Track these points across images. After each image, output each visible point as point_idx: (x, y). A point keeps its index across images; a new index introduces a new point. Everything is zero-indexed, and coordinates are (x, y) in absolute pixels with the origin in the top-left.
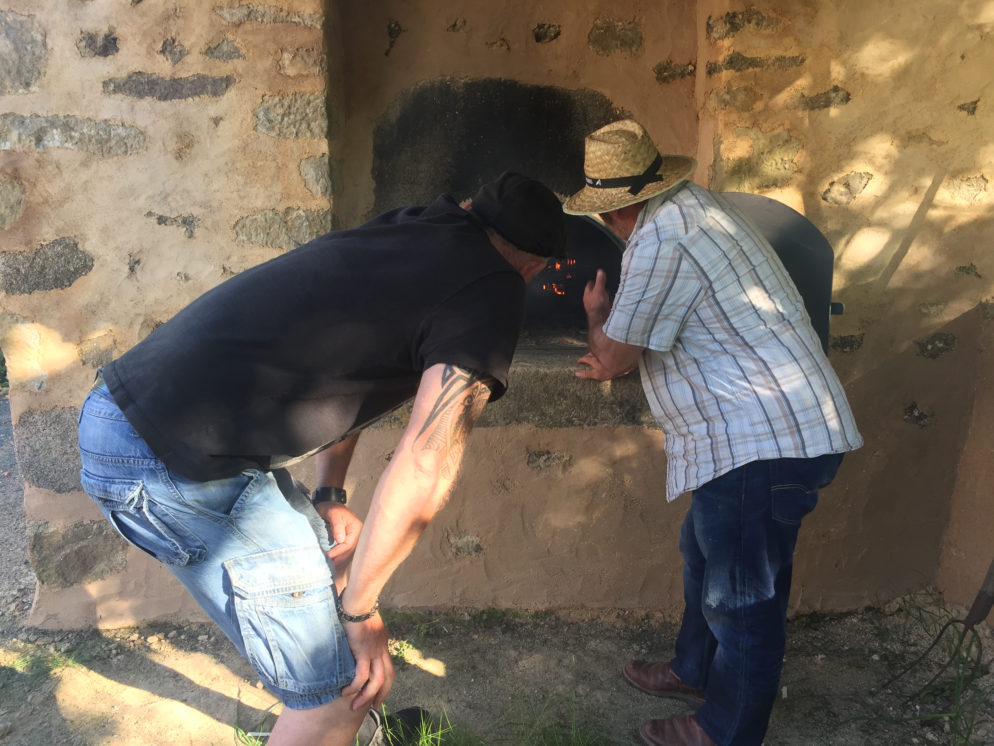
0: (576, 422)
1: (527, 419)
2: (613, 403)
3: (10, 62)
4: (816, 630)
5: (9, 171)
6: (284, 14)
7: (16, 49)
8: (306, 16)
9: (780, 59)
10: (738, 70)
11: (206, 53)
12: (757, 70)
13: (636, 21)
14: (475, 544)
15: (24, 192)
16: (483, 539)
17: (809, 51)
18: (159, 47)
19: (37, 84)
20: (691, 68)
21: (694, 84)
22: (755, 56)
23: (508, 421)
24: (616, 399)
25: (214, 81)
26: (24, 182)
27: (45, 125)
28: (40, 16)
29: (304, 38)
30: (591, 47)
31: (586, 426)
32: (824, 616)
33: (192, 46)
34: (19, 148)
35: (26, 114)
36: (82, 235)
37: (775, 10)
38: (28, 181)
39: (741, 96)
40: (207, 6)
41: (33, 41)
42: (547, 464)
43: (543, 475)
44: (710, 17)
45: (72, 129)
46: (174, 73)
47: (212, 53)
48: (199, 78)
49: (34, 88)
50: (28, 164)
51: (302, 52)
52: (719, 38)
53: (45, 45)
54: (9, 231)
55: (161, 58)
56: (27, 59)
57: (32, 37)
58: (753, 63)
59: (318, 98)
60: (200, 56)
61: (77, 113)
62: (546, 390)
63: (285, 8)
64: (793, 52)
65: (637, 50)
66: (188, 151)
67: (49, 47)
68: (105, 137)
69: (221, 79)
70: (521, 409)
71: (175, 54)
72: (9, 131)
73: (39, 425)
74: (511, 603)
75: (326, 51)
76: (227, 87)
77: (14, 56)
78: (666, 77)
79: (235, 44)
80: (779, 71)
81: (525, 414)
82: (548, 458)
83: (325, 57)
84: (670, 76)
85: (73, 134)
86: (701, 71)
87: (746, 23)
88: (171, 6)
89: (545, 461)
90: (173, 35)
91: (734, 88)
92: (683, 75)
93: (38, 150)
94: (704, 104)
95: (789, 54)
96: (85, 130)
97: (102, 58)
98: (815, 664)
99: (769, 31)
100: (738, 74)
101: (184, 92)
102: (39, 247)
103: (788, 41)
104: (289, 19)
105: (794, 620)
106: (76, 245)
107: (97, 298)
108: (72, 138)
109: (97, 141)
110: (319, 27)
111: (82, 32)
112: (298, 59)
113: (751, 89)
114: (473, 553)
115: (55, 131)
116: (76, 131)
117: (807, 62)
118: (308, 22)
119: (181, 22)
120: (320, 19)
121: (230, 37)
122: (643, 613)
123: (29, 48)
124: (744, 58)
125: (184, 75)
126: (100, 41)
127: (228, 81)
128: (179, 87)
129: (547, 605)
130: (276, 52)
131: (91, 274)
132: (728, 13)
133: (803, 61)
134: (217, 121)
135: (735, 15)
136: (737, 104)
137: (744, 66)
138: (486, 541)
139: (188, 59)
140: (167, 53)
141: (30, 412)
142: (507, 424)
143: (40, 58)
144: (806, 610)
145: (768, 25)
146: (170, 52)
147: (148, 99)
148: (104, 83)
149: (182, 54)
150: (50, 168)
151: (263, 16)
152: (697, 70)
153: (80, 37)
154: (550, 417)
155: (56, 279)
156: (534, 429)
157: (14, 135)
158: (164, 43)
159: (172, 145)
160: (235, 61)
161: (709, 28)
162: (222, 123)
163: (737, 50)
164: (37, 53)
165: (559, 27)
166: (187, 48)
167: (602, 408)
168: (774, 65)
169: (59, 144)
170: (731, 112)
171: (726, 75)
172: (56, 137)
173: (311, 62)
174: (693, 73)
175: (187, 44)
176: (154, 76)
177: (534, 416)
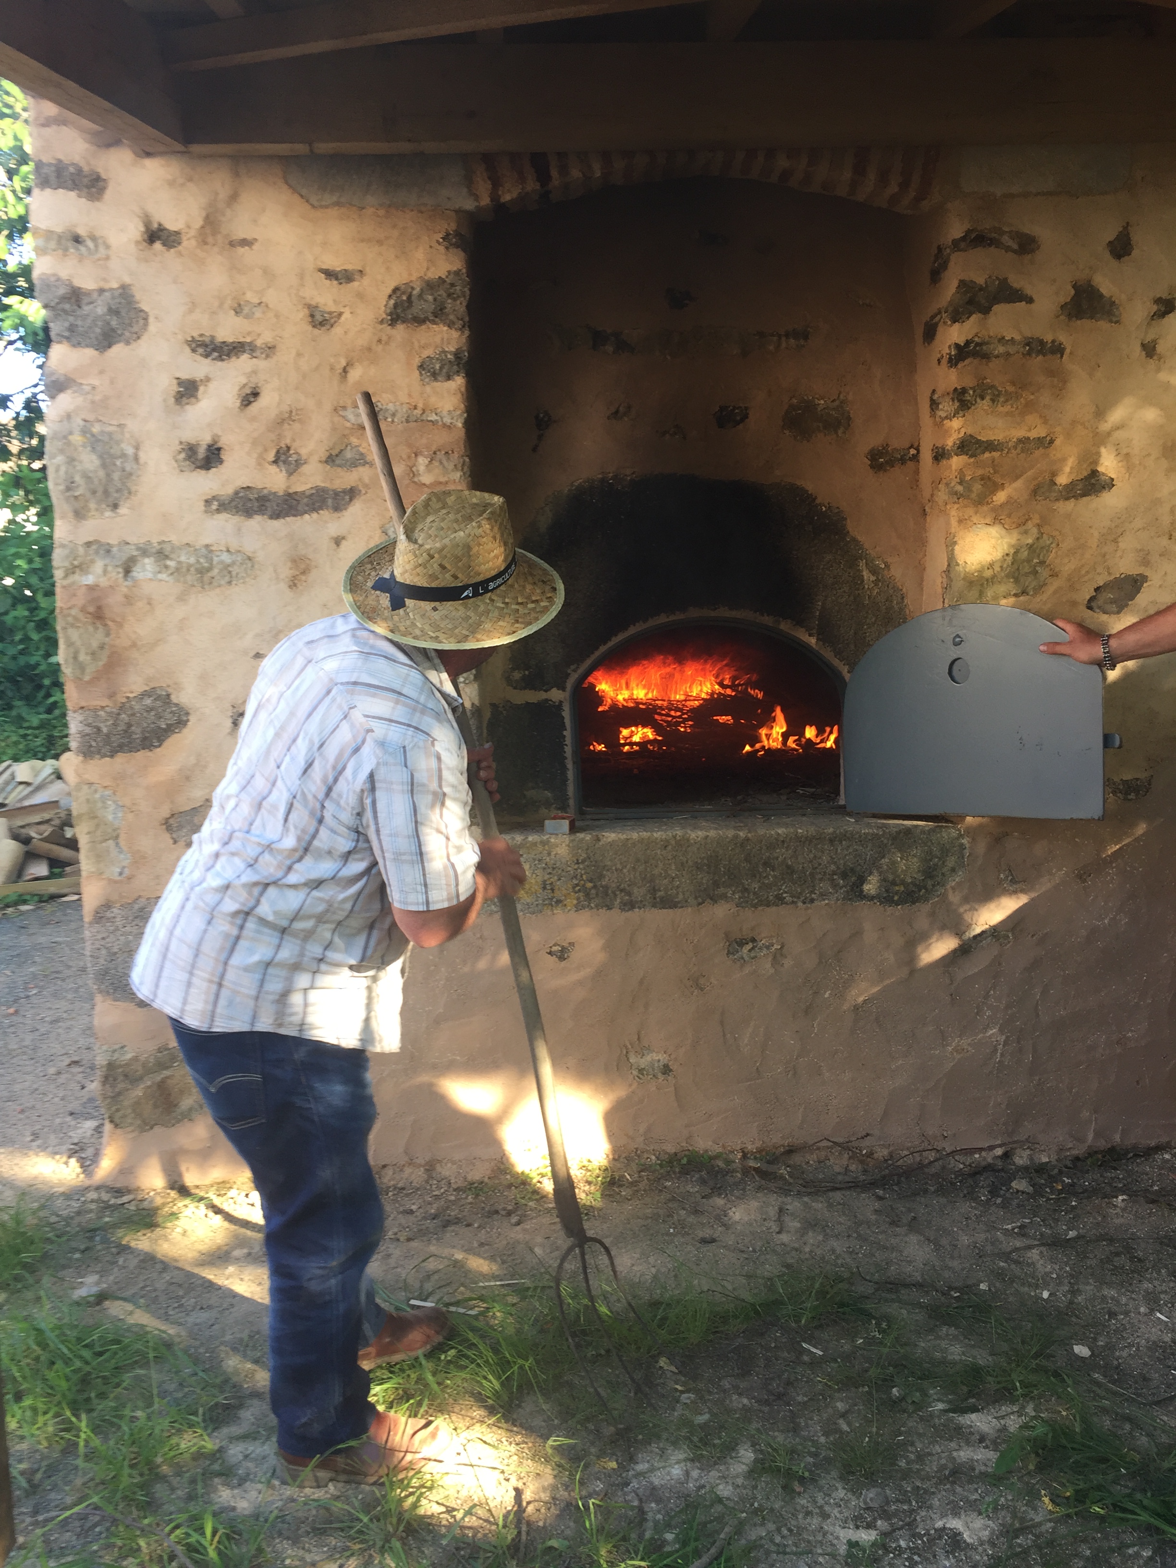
0: (788, 899)
1: (724, 897)
2: (834, 873)
3: (96, 481)
4: (1115, 1169)
5: (91, 609)
6: (418, 412)
7: (104, 466)
8: (445, 413)
9: (1023, 441)
10: (971, 456)
11: (326, 462)
12: (996, 454)
13: (842, 397)
14: (661, 1064)
15: (108, 634)
16: (673, 1057)
17: (1058, 429)
18: (271, 456)
19: (127, 505)
20: (913, 452)
21: (917, 472)
22: (992, 438)
23: (700, 900)
24: (838, 868)
25: (336, 494)
26: (110, 623)
27: (135, 553)
28: (132, 425)
29: (442, 438)
30: (787, 432)
31: (800, 904)
32: (1127, 1152)
33: (311, 454)
34: (104, 582)
35: (113, 541)
36: (176, 684)
37: (1013, 383)
38: (113, 621)
39: (977, 487)
40: (328, 407)
41: (124, 455)
42: (753, 954)
43: (747, 970)
44: (934, 391)
45: (167, 557)
46: (288, 487)
47: (333, 461)
48: (317, 491)
49: (122, 510)
50: (114, 601)
51: (440, 455)
52: (946, 418)
53: (136, 459)
54: (88, 682)
55: (274, 469)
56: (116, 476)
57: (122, 450)
58: (990, 446)
60: (320, 465)
61: (173, 538)
62: (747, 859)
63: (420, 405)
64: (1039, 432)
65: (844, 433)
66: (303, 578)
67: (142, 461)
68: (206, 565)
69: (344, 492)
70: (716, 884)
71: (290, 463)
72: (92, 561)
73: (119, 922)
74: (710, 1143)
75: (468, 453)
76: (351, 500)
77: (101, 473)
78: (882, 463)
79: (361, 449)
80: (1023, 455)
81: (722, 890)
82: (753, 948)
83: (467, 460)
84: (887, 462)
85: (169, 563)
86: (926, 456)
87: (978, 400)
88: (285, 408)
89: (750, 951)
90: (288, 441)
91: (968, 478)
92: (903, 461)
93: (126, 583)
94: (932, 495)
95: (1033, 434)
96: (183, 558)
97: (203, 472)
98: (1115, 1206)
99: (1007, 408)
100: (972, 460)
101: (300, 508)
102: (124, 700)
103: (1032, 419)
104: (424, 417)
105: (1087, 1158)
106: (168, 695)
107: (192, 760)
108: (166, 567)
109: (197, 570)
110: (460, 425)
111: (181, 443)
112: (436, 463)
113: (989, 478)
114: (660, 1075)
115: (147, 560)
116: (171, 559)
117: (1058, 442)
118: (447, 420)
119: (297, 426)
120: (461, 415)
121: (354, 441)
122: (885, 1152)
123: (118, 463)
124: (978, 442)
125: (300, 488)
126: (202, 452)
127: (352, 493)
128: (295, 502)
129: (758, 1144)
130: (409, 457)
131: (185, 731)
132: (956, 389)
133: (1052, 442)
134: (338, 541)
135: (964, 391)
136: (973, 496)
137: (978, 451)
138: (676, 1059)
139: (305, 469)
140: (281, 463)
141: (107, 905)
142: (700, 904)
143: (131, 474)
144: (1102, 1144)
145: (1007, 401)
146: (284, 462)
147: (258, 518)
148: (207, 501)
149: (298, 464)
150: (140, 604)
151: (394, 415)
152: (921, 455)
153: (179, 448)
154: (755, 893)
155: (145, 739)
156: (734, 909)
157: (98, 566)
158: (278, 452)
159: (286, 572)
160: (361, 469)
161: (934, 404)
162: (344, 543)
163: (969, 432)
164: (128, 468)
165: (746, 408)
166: (304, 457)
167: (821, 880)
168: (1015, 448)
169: (150, 575)
170: (966, 506)
171: (956, 462)
172: (148, 567)
173: (451, 466)
174: (916, 458)
175: (304, 452)
176: (265, 491)
177: (734, 893)
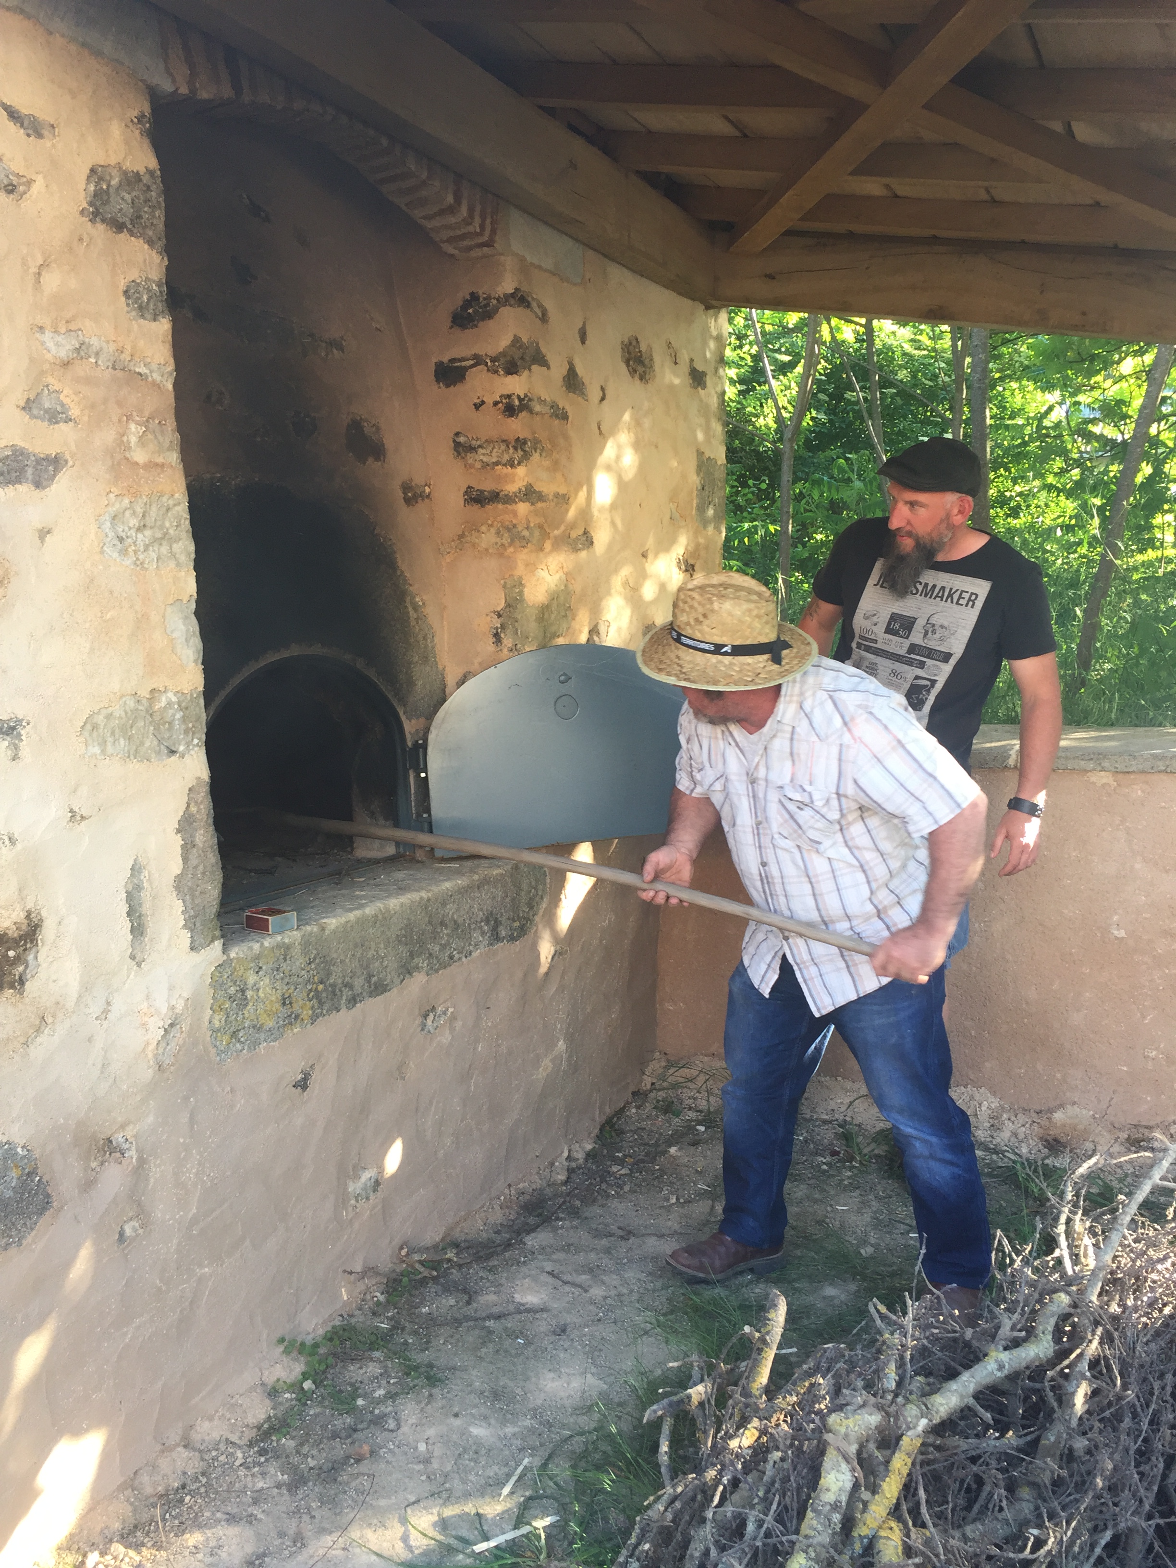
0: (456, 956)
2: (483, 921)
4: (625, 1133)
6: (126, 356)
8: (154, 366)
9: (556, 496)
11: (24, 408)
13: (376, 422)
14: (372, 1181)
17: (571, 488)
20: (427, 490)
21: (432, 510)
23: (402, 977)
24: (485, 914)
25: (39, 461)
29: (153, 401)
30: (350, 453)
31: (464, 959)
37: (548, 441)
42: (436, 1025)
43: (434, 1043)
44: (463, 434)
47: (32, 409)
48: (14, 452)
51: (154, 425)
58: (541, 497)
59: (179, 504)
60: (17, 412)
62: (430, 922)
63: (127, 349)
64: (562, 488)
65: (385, 461)
69: (47, 459)
70: (412, 957)
76: (54, 474)
78: (410, 498)
79: (62, 397)
80: (556, 509)
81: (415, 961)
82: (434, 1017)
83: (177, 436)
84: (413, 497)
86: (447, 496)
89: (433, 1022)
92: (423, 498)
94: (461, 536)
95: (560, 490)
99: (547, 463)
103: (559, 476)
104: (133, 367)
110: (170, 387)
112: (150, 436)
118: (156, 377)
120: (171, 374)
121: (53, 383)
127: (56, 463)
130: (119, 420)
133: (569, 499)
134: (44, 533)
142: (402, 982)
145: (546, 456)
151: (97, 354)
152: (434, 494)
154: (436, 957)
156: (424, 979)
160: (62, 425)
161: (460, 447)
162: (50, 539)
163: (529, 481)
165: (314, 418)
168: (553, 501)
174: (430, 497)
177: (423, 962)
